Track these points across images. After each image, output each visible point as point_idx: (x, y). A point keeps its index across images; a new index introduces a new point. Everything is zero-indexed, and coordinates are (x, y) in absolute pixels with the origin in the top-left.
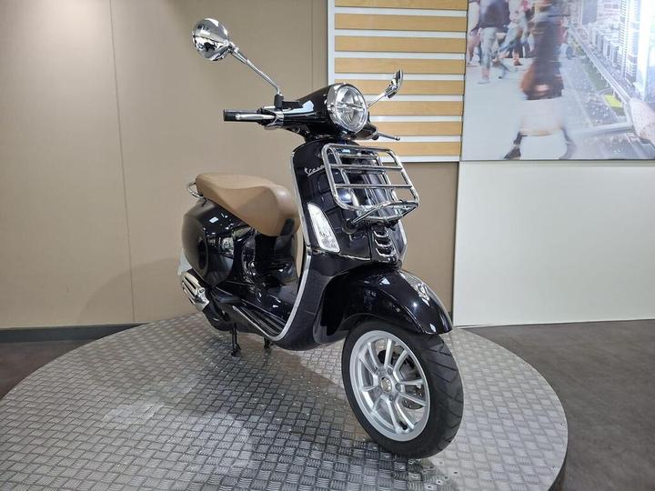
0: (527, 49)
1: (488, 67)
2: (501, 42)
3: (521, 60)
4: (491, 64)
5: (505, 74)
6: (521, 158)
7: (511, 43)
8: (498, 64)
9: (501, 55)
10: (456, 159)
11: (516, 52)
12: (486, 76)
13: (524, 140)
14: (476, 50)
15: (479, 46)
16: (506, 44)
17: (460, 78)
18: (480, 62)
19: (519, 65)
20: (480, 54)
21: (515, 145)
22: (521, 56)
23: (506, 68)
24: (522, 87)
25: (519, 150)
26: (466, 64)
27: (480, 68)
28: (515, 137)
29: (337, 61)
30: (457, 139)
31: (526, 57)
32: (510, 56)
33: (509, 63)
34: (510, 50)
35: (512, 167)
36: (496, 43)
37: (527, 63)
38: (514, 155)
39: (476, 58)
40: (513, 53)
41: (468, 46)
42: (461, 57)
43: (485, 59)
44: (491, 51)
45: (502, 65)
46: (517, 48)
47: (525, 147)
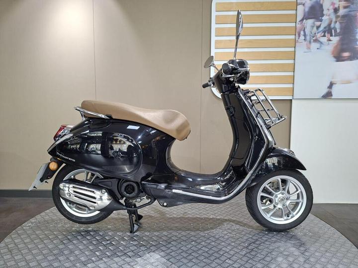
0: (336, 31)
1: (310, 42)
2: (318, 27)
3: (331, 38)
4: (312, 41)
5: (321, 46)
6: (333, 97)
7: (325, 28)
8: (316, 41)
9: (318, 35)
10: (290, 98)
11: (328, 33)
12: (309, 48)
13: (334, 86)
14: (302, 33)
15: (304, 31)
16: (321, 29)
17: (292, 49)
18: (305, 40)
19: (330, 40)
20: (305, 35)
21: (328, 90)
22: (331, 36)
23: (321, 43)
24: (333, 54)
25: (331, 92)
26: (295, 41)
27: (305, 43)
28: (328, 84)
29: (217, 42)
30: (291, 86)
31: (335, 36)
32: (324, 36)
33: (324, 40)
34: (324, 32)
35: (327, 103)
36: (315, 28)
37: (335, 40)
38: (328, 95)
39: (302, 37)
40: (326, 34)
41: (297, 31)
42: (293, 37)
43: (308, 38)
44: (311, 33)
45: (319, 41)
46: (329, 30)
47: (335, 91)
